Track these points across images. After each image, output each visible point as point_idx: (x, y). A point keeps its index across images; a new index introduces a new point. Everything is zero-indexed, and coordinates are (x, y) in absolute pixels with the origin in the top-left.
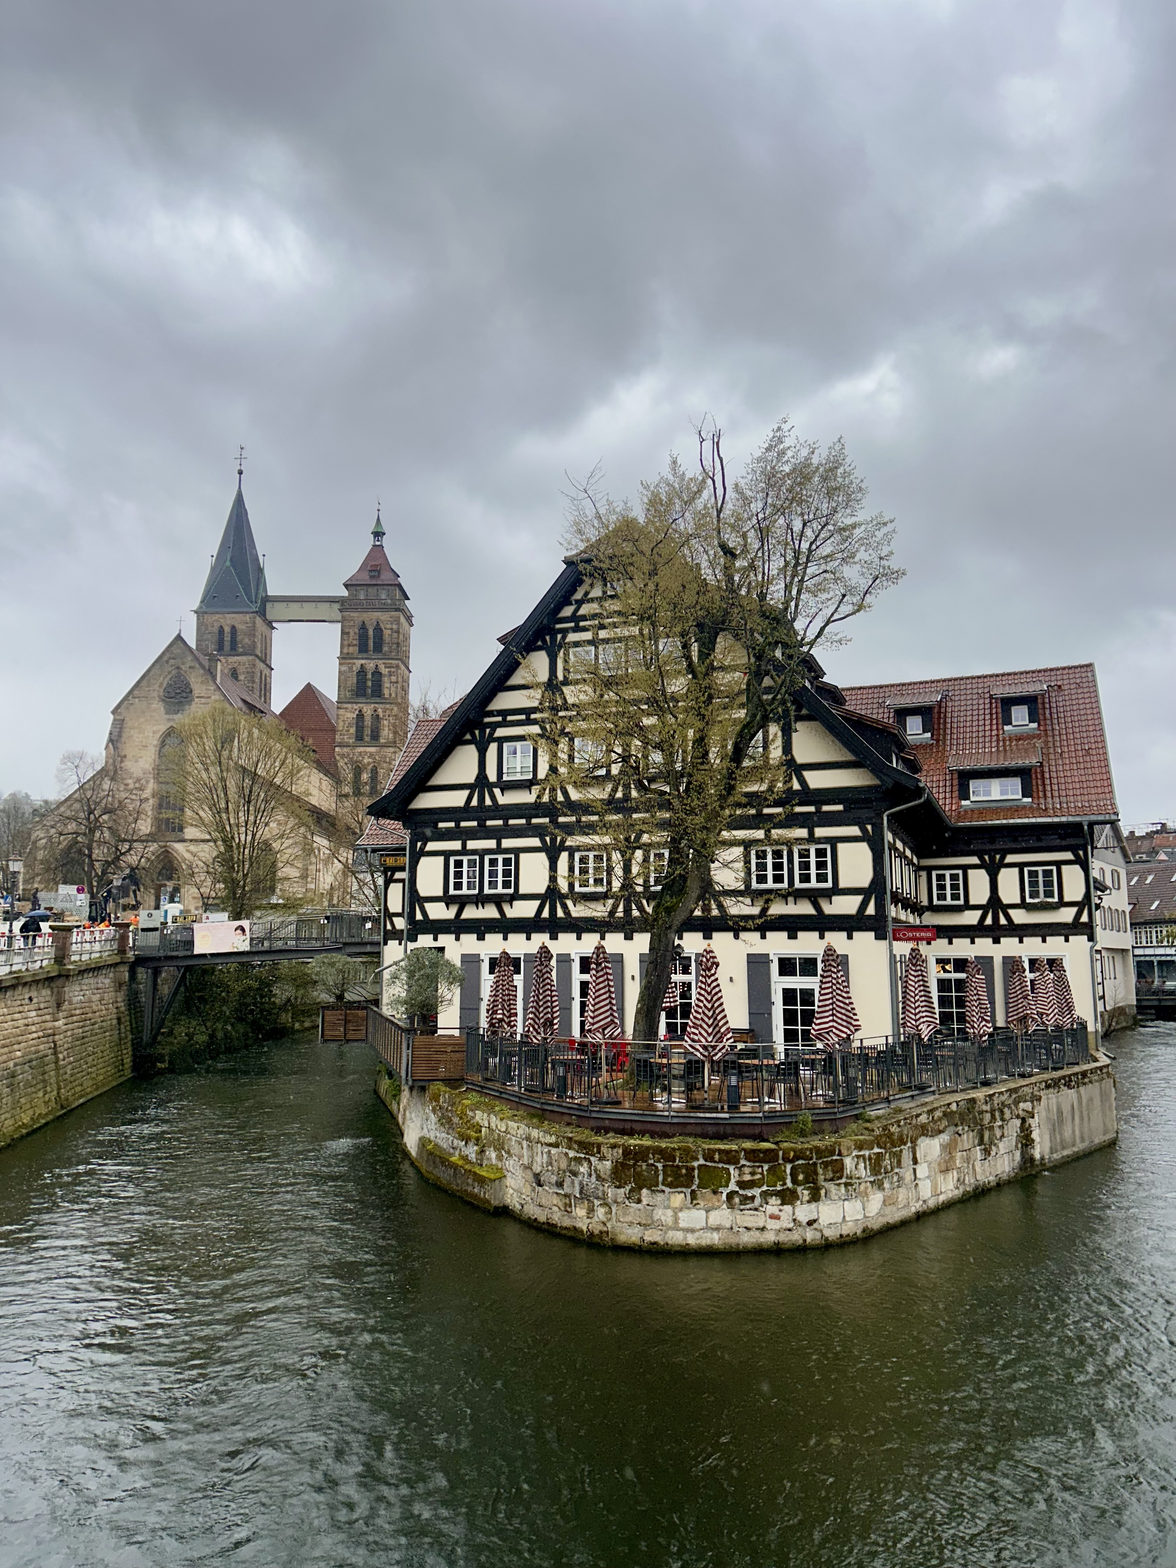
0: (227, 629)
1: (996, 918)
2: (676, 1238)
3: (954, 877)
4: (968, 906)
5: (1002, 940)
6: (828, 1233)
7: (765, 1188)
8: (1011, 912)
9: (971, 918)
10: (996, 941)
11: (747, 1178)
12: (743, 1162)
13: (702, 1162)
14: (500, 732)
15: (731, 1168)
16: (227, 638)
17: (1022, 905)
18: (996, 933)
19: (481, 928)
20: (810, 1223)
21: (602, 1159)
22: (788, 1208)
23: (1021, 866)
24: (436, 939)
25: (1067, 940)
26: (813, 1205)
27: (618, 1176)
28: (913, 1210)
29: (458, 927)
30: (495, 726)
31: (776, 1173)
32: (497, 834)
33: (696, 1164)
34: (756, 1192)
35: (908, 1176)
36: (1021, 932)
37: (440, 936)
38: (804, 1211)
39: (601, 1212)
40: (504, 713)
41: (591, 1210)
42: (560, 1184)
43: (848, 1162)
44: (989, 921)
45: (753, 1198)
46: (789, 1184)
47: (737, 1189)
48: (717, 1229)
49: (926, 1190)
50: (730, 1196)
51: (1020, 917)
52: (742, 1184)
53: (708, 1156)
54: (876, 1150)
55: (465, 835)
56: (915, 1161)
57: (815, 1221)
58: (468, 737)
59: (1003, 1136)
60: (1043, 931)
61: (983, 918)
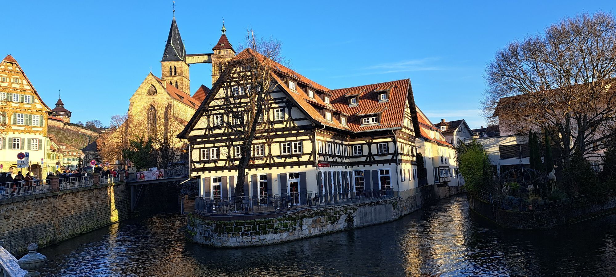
0: (173, 68)
1: (370, 159)
2: (228, 245)
3: (359, 147)
4: (363, 156)
5: (372, 165)
6: (269, 242)
7: (251, 231)
8: (375, 157)
9: (363, 159)
10: (371, 166)
11: (247, 229)
12: (245, 225)
13: (235, 226)
14: (214, 112)
15: (243, 227)
16: (173, 70)
17: (378, 155)
18: (370, 163)
19: (210, 170)
20: (264, 240)
21: (212, 227)
22: (258, 236)
23: (377, 143)
24: (198, 173)
25: (390, 165)
26: (265, 236)
27: (216, 231)
28: (300, 237)
29: (203, 170)
30: (211, 110)
31: (254, 228)
32: (214, 142)
33: (233, 226)
34: (249, 232)
35: (298, 228)
36: (378, 162)
37: (199, 172)
38: (262, 237)
39: (212, 240)
40: (214, 107)
41: (210, 240)
42: (205, 234)
43: (276, 225)
44: (368, 160)
45: (248, 234)
46: (258, 230)
47: (244, 232)
48: (239, 242)
49: (306, 232)
50: (242, 234)
51: (377, 158)
52: (245, 231)
53: (237, 224)
54: (286, 221)
55: (205, 143)
56: (302, 224)
57: (265, 239)
58: (204, 114)
59: (340, 219)
60: (384, 162)
61: (367, 159)
